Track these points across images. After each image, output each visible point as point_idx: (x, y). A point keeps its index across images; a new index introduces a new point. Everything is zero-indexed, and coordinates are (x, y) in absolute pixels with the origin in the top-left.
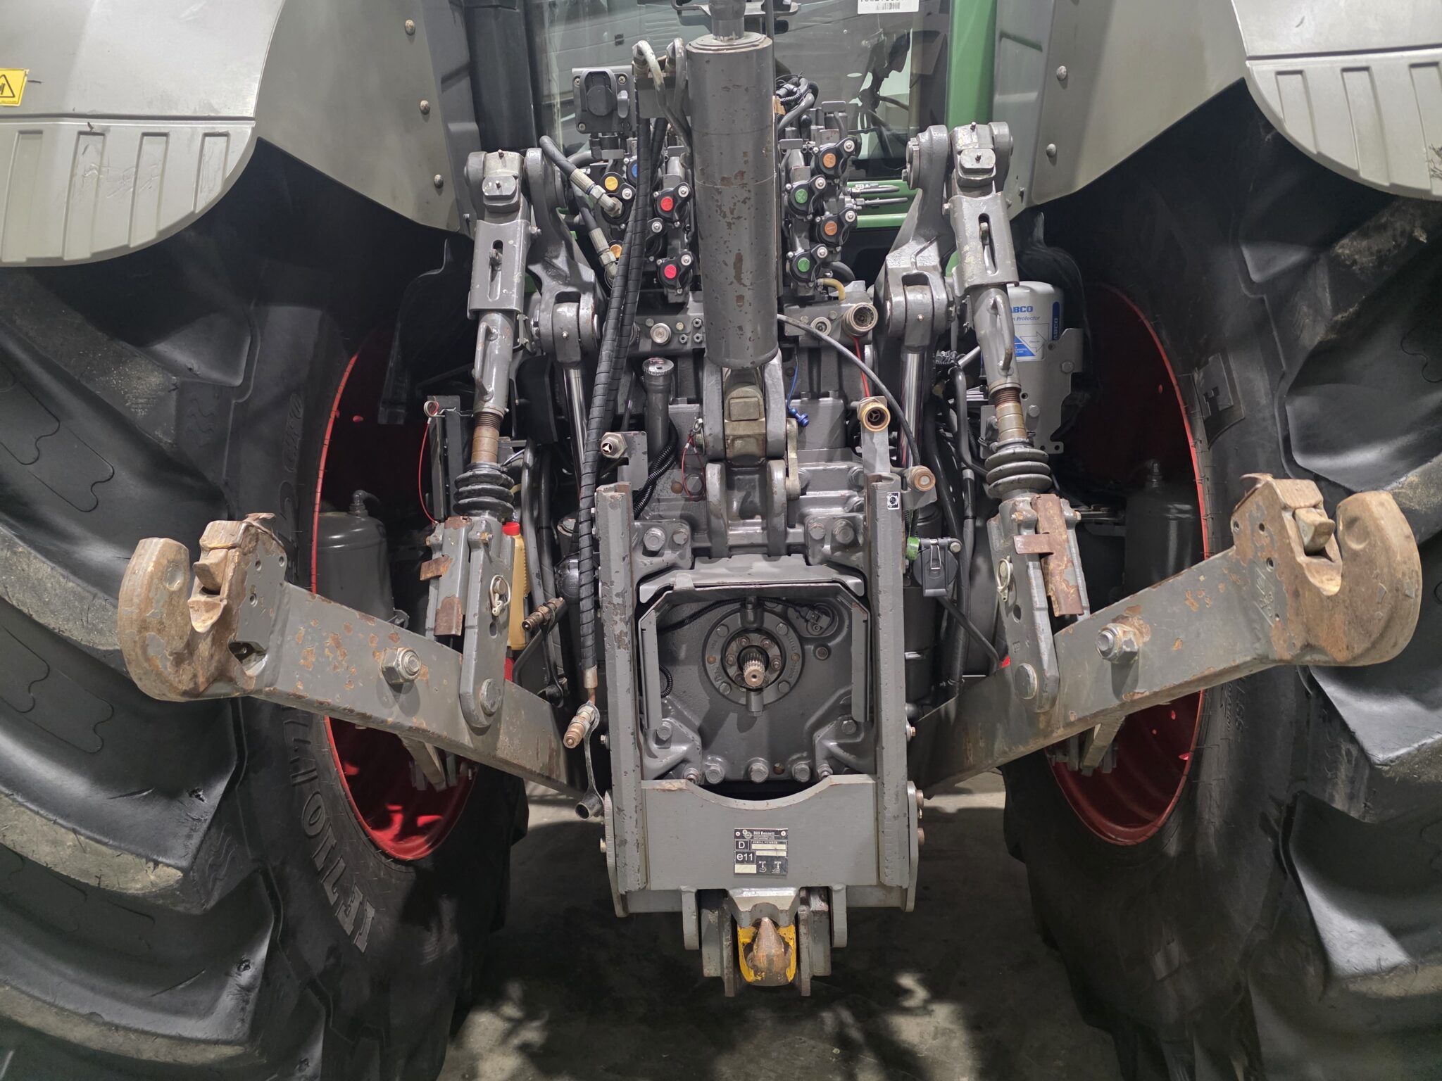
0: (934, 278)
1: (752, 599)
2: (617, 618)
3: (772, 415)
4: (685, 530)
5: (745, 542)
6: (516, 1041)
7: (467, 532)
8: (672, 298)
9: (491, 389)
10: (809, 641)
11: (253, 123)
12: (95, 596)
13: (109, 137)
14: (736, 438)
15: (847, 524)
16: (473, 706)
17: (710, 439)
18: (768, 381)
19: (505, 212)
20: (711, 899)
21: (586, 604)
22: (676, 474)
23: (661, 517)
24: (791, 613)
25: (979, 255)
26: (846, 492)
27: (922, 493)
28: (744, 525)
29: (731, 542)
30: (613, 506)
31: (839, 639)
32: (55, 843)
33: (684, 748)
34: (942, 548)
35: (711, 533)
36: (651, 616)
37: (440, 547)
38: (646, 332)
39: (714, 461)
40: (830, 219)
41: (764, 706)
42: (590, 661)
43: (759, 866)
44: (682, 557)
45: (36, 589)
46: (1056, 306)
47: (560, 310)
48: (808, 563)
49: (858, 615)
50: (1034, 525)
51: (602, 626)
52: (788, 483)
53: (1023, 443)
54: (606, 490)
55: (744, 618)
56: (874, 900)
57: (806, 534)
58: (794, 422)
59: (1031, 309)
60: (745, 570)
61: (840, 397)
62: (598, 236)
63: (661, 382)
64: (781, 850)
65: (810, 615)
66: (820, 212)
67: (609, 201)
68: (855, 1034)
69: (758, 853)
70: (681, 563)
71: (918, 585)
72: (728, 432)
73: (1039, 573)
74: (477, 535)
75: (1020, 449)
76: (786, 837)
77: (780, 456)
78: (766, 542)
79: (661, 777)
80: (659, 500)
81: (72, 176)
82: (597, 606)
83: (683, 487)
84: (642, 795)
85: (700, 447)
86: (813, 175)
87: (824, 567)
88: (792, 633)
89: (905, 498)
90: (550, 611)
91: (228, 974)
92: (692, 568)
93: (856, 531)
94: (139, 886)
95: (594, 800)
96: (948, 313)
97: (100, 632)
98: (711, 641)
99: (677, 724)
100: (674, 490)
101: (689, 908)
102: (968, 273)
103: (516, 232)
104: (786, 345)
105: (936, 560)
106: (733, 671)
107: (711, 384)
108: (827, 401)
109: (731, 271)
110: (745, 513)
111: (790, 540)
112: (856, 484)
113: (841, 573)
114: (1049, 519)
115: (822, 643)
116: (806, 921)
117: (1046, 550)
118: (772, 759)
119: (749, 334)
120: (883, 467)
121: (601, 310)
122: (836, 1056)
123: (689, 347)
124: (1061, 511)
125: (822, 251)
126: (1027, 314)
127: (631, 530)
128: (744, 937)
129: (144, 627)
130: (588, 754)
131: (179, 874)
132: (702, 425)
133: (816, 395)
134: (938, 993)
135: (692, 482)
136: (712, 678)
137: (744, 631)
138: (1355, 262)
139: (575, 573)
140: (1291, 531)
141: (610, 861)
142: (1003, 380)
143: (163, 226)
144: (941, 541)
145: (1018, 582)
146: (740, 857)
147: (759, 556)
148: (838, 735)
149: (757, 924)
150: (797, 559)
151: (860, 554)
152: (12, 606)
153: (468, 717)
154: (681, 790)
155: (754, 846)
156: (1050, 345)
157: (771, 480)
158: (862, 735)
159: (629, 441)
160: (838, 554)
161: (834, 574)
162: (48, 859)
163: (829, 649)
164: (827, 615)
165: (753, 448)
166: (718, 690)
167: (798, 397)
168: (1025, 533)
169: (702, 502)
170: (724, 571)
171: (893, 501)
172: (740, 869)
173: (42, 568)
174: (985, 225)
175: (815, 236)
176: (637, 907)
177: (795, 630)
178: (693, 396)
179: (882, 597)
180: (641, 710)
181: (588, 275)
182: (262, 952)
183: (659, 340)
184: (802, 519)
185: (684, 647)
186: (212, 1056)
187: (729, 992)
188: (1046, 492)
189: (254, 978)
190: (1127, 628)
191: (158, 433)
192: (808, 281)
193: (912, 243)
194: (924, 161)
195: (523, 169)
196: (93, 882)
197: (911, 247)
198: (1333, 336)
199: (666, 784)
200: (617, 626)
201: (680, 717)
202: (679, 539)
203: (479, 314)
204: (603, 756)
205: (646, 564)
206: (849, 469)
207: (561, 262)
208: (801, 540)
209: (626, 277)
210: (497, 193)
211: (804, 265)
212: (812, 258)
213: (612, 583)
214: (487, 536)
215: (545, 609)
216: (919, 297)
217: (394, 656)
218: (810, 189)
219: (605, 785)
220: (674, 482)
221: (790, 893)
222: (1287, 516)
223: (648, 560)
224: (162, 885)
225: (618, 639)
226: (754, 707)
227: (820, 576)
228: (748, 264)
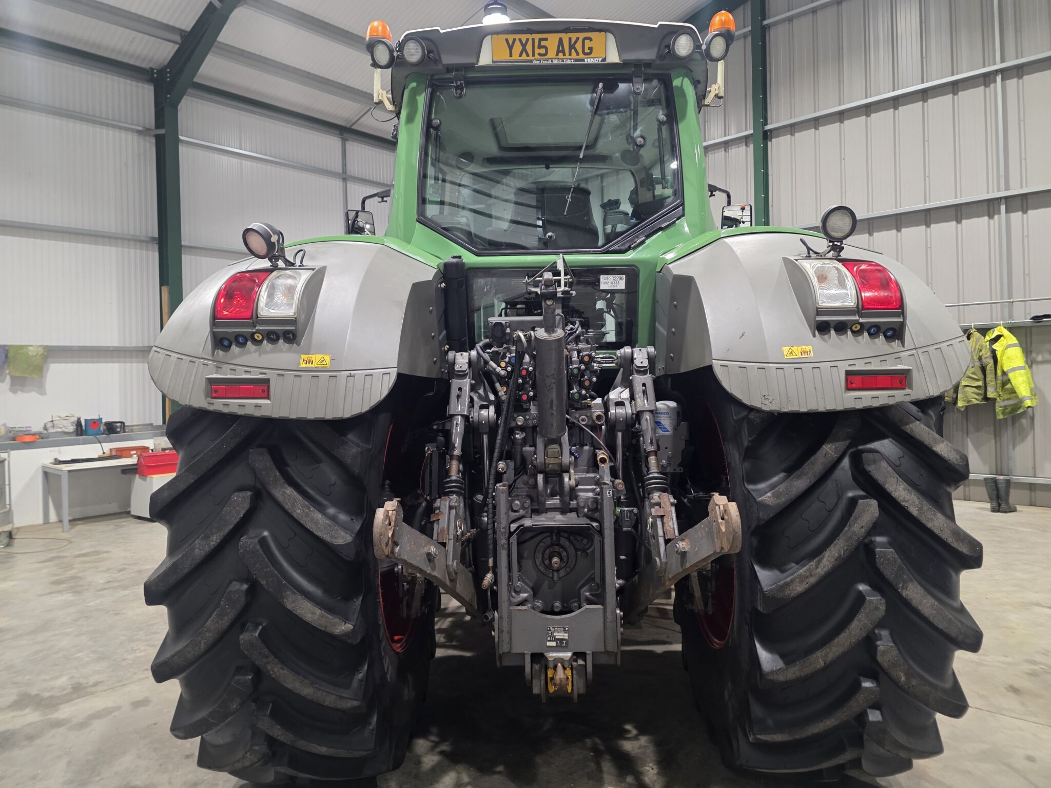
0: (627, 403)
1: (555, 531)
2: (502, 537)
3: (564, 455)
4: (528, 501)
5: (552, 507)
6: (438, 750)
7: (449, 502)
8: (525, 406)
9: (456, 445)
10: (579, 550)
11: (396, 369)
12: (335, 526)
13: (356, 377)
14: (550, 464)
15: (594, 501)
16: (451, 570)
17: (539, 464)
18: (563, 441)
19: (462, 375)
20: (538, 657)
21: (490, 532)
22: (525, 477)
23: (518, 495)
24: (572, 537)
25: (642, 399)
26: (594, 487)
27: (620, 491)
28: (552, 499)
29: (547, 507)
30: (502, 492)
31: (591, 549)
32: (313, 613)
33: (526, 595)
34: (630, 511)
35: (539, 503)
36: (514, 537)
37: (439, 508)
38: (515, 419)
39: (541, 472)
40: (586, 380)
41: (560, 578)
42: (491, 555)
43: (557, 643)
44: (527, 512)
45: (316, 523)
46: (678, 413)
47: (482, 412)
48: (578, 517)
49: (597, 538)
50: (659, 504)
51: (496, 540)
52: (570, 483)
53: (657, 472)
54: (500, 486)
55: (552, 539)
56: (604, 660)
57: (578, 504)
58: (573, 458)
59: (667, 413)
60: (552, 519)
61: (592, 446)
62: (498, 385)
63: (520, 441)
64: (566, 636)
65: (579, 538)
66: (583, 376)
67: (503, 373)
68: (602, 747)
69: (557, 637)
70: (526, 515)
71: (619, 526)
72: (546, 462)
73: (661, 522)
74: (453, 504)
75: (656, 475)
76: (568, 630)
77: (568, 471)
78: (561, 507)
79: (518, 605)
80: (517, 488)
81: (346, 390)
82: (494, 533)
83: (528, 483)
84: (510, 612)
85: (535, 466)
86: (580, 363)
87: (585, 518)
88: (571, 546)
89: (614, 492)
90: (471, 535)
91: (354, 674)
92: (531, 517)
93: (597, 504)
94: (338, 631)
95: (491, 613)
96: (632, 418)
97: (335, 538)
98: (537, 549)
99: (523, 584)
100: (523, 484)
101: (528, 659)
102: (638, 406)
103: (466, 383)
104: (569, 425)
105: (627, 516)
106: (547, 562)
107: (540, 442)
108: (586, 448)
109: (549, 405)
110: (553, 495)
111: (571, 506)
112: (598, 483)
113: (591, 521)
114: (665, 503)
115: (584, 551)
116: (576, 668)
117: (663, 514)
118: (562, 603)
119: (555, 427)
120: (607, 479)
121: (498, 412)
122: (592, 756)
123: (531, 425)
124: (669, 499)
125: (584, 392)
126: (666, 415)
127: (509, 501)
128: (550, 675)
129: (381, 535)
130: (489, 594)
131: (352, 627)
132: (536, 458)
133: (582, 445)
134: (642, 731)
135: (532, 481)
136: (538, 564)
137: (552, 545)
138: (755, 421)
139: (486, 519)
140: (718, 512)
141: (496, 640)
142: (650, 447)
143: (371, 405)
144: (629, 509)
145: (654, 525)
146: (549, 639)
147: (558, 513)
148: (590, 591)
149: (555, 667)
150: (574, 515)
151: (598, 513)
152: (307, 529)
153: (449, 574)
154: (526, 610)
155: (555, 634)
156: (675, 429)
157: (563, 482)
158: (600, 590)
159: (507, 464)
160: (590, 513)
161: (588, 521)
162: (310, 620)
163: (587, 553)
164: (586, 538)
165: (557, 468)
166: (540, 571)
167: (575, 446)
168: (656, 507)
169: (535, 489)
170: (544, 519)
171: (609, 493)
172: (549, 644)
173: (318, 516)
174: (644, 388)
175: (581, 385)
176: (506, 663)
177: (573, 545)
178: (532, 444)
179: (605, 531)
180: (510, 578)
181: (492, 397)
182: (366, 667)
183: (519, 424)
184: (576, 497)
185: (526, 552)
186: (349, 705)
187: (544, 700)
188: (664, 492)
189: (363, 677)
190: (684, 543)
191: (355, 469)
192: (578, 402)
193: (619, 388)
194: (622, 361)
195: (470, 359)
196: (323, 629)
197: (619, 389)
198: (750, 444)
199: (520, 608)
200: (503, 541)
201: (524, 581)
202: (526, 505)
203: (452, 416)
204: (495, 594)
205: (514, 515)
206: (595, 477)
207: (481, 391)
208: (575, 506)
209: (509, 404)
210: (460, 369)
211: (576, 396)
212: (580, 394)
213: (501, 523)
214: (456, 504)
215: (469, 534)
216: (621, 411)
217: (430, 549)
218: (579, 368)
219: (495, 607)
220: (524, 480)
221: (569, 654)
222: (717, 507)
223: (514, 514)
224: (346, 631)
225: (503, 546)
226: (556, 578)
227: (582, 522)
228: (555, 403)
